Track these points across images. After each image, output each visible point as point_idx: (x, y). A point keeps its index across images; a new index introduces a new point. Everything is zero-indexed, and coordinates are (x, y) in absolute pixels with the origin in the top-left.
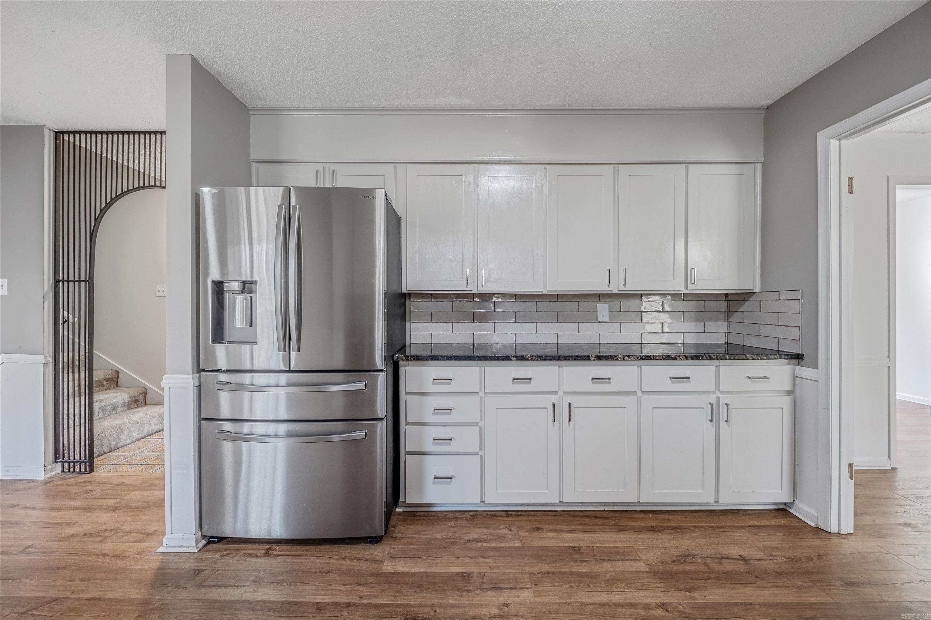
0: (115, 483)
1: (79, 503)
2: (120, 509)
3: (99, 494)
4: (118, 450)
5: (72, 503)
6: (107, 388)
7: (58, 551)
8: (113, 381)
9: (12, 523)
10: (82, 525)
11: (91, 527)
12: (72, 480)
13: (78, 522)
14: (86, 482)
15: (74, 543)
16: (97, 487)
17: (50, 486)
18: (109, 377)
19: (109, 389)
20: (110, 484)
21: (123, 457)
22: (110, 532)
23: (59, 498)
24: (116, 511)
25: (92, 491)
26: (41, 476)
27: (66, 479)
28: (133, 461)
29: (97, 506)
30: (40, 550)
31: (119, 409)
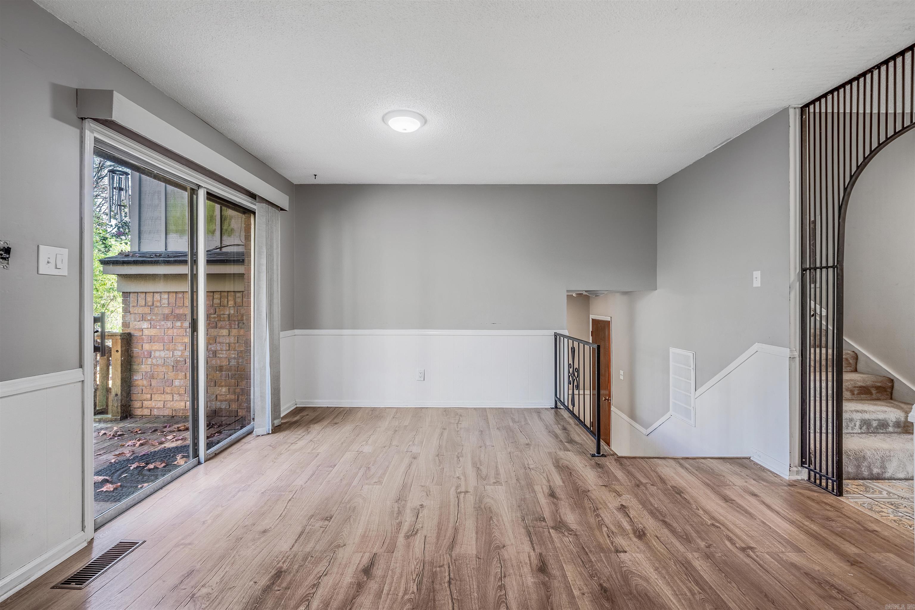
0: (865, 526)
1: (814, 527)
2: (860, 567)
3: (840, 529)
4: (882, 481)
5: (807, 523)
6: (876, 398)
7: (774, 574)
8: (886, 391)
9: (747, 512)
10: (809, 558)
11: (817, 568)
12: (816, 494)
13: (805, 552)
14: (830, 505)
15: (792, 576)
16: (840, 519)
17: (791, 490)
18: (879, 384)
19: (878, 399)
20: (858, 523)
21: (887, 494)
22: (838, 593)
23: (796, 510)
24: (854, 567)
25: (833, 521)
26: (786, 476)
27: (809, 490)
28: (900, 506)
29: (833, 543)
30: (758, 559)
31: (891, 429)
